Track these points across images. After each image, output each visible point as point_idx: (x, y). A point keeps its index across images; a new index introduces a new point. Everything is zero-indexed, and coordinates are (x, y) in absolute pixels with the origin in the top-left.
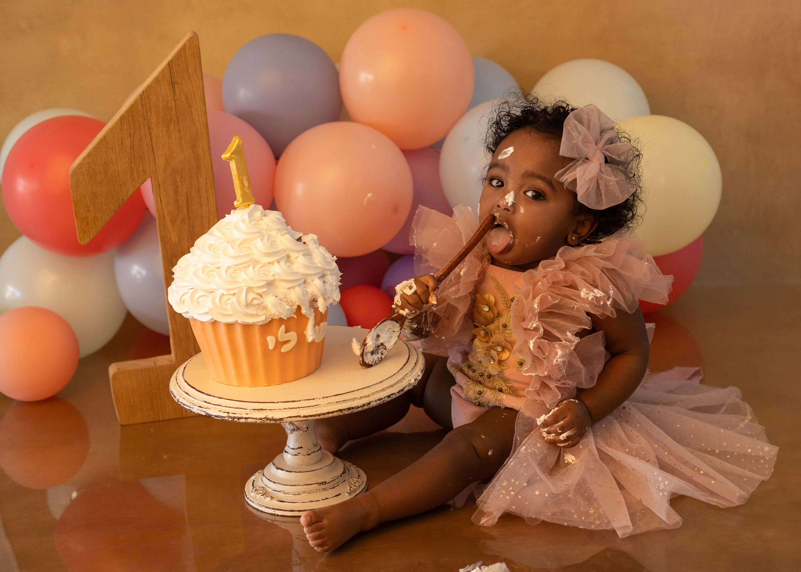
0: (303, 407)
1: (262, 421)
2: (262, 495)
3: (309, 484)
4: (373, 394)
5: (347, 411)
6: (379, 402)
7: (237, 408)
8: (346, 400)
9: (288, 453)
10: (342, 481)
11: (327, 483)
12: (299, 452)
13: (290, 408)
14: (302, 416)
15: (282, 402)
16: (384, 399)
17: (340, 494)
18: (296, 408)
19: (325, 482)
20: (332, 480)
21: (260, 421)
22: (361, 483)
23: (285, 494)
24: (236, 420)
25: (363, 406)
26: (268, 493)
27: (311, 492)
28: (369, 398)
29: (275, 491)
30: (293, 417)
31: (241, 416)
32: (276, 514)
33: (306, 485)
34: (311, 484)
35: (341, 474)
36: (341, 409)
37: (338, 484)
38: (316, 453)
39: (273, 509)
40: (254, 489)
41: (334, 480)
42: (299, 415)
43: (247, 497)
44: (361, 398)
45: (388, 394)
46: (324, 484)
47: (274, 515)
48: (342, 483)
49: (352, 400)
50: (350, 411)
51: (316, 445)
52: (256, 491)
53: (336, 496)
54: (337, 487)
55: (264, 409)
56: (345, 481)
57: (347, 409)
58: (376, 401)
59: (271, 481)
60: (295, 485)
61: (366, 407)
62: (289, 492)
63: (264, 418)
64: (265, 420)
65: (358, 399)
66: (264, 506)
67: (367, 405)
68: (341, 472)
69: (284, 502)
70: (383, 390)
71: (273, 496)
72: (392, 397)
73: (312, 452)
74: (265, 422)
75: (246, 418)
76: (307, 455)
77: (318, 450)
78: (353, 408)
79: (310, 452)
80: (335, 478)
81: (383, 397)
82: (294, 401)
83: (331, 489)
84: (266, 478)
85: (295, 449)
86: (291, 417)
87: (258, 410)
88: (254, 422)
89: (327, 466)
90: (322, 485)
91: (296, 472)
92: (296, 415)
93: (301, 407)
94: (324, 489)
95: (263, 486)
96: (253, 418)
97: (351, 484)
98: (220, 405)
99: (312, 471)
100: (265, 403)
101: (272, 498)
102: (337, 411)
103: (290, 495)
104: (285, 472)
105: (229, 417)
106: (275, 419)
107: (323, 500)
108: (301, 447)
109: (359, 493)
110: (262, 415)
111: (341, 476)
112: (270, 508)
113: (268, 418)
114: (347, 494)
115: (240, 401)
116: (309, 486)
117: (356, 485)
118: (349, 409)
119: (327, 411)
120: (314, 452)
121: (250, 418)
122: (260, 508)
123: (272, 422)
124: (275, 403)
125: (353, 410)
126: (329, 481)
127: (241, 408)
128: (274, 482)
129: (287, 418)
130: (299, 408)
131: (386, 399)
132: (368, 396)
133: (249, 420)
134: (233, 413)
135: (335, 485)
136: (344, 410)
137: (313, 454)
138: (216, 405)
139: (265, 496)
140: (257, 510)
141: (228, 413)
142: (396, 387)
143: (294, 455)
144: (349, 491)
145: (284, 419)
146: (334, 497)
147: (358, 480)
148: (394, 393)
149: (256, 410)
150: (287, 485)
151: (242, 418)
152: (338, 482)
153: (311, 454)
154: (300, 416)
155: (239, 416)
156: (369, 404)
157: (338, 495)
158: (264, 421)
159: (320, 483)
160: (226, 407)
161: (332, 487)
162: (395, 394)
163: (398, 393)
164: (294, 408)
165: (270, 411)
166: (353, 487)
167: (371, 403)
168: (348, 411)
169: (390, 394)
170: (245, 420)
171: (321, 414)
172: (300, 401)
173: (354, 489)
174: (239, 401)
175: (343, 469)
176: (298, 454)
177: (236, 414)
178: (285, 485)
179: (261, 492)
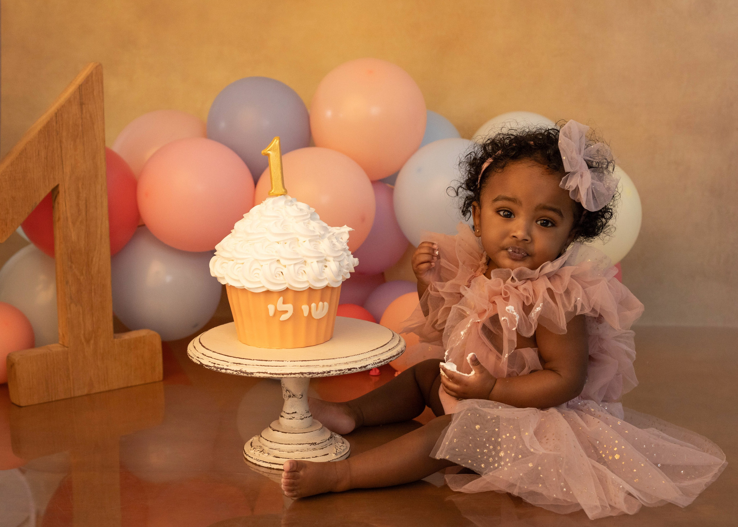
0: (272, 366)
1: (237, 373)
2: (260, 452)
3: (302, 444)
4: (336, 365)
5: (307, 375)
6: (339, 372)
7: (222, 361)
8: (309, 366)
9: (283, 417)
10: (329, 444)
11: (317, 444)
12: (294, 417)
13: (261, 366)
14: (268, 373)
15: (257, 360)
16: (344, 371)
17: (328, 454)
18: (266, 366)
19: (315, 443)
20: (321, 442)
21: (236, 373)
22: (345, 448)
23: (280, 451)
24: (219, 370)
25: (323, 373)
26: (265, 451)
27: (303, 451)
28: (331, 367)
29: (271, 449)
30: (261, 373)
31: (223, 367)
32: (272, 468)
33: (299, 444)
34: (303, 444)
35: (329, 439)
36: (303, 372)
37: (326, 446)
38: (308, 418)
39: (270, 463)
40: (253, 447)
41: (323, 442)
42: (266, 371)
43: (246, 454)
44: (323, 366)
45: (349, 368)
46: (315, 444)
47: (270, 468)
48: (329, 445)
49: (315, 366)
50: (311, 375)
51: (308, 412)
52: (255, 449)
53: (324, 455)
54: (325, 448)
55: (241, 363)
56: (332, 444)
57: (308, 373)
58: (336, 371)
59: (268, 441)
60: (289, 444)
61: (325, 374)
62: (284, 450)
63: (239, 371)
64: (240, 373)
65: (320, 367)
66: (262, 461)
67: (327, 373)
68: (329, 437)
69: (279, 458)
70: (347, 363)
71: (270, 453)
72: (353, 371)
73: (304, 417)
74: (240, 374)
75: (226, 369)
76: (300, 419)
77: (310, 416)
78: (313, 373)
79: (303, 417)
80: (323, 441)
81: (344, 369)
82: (266, 361)
83: (320, 449)
84: (264, 438)
85: (290, 414)
86: (259, 373)
87: (237, 364)
88: (232, 373)
89: (317, 430)
90: (313, 445)
91: (290, 433)
92: (264, 371)
93: (270, 366)
94: (314, 449)
95: (261, 445)
96: (231, 370)
97: (337, 447)
98: (211, 357)
99: (304, 433)
100: (244, 359)
101: (269, 454)
102: (298, 374)
103: (284, 453)
104: (281, 433)
105: (214, 367)
106: (247, 372)
107: (313, 457)
108: (296, 412)
109: (344, 455)
110: (238, 368)
111: (329, 440)
112: (267, 462)
113: (242, 371)
114: (334, 455)
115: (227, 356)
116: (302, 445)
117: (341, 448)
118: (310, 373)
119: (290, 372)
120: (306, 417)
121: (229, 369)
122: (258, 463)
123: (245, 375)
124: (251, 360)
125: (313, 375)
126: (319, 443)
127: (225, 361)
128: (271, 442)
129: (257, 373)
130: (268, 366)
131: (346, 371)
132: (331, 366)
133: (228, 371)
134: (218, 364)
135: (324, 447)
136: (306, 373)
137: (305, 419)
138: (209, 357)
139: (262, 452)
140: (255, 464)
141: (215, 364)
142: (359, 363)
143: (289, 419)
144: (336, 453)
145: (254, 374)
146: (322, 456)
147: (343, 445)
148: (355, 367)
149: (235, 363)
150: (282, 444)
151: (223, 369)
152: (326, 445)
153: (303, 419)
154: (267, 373)
155: (221, 367)
156: (329, 372)
157: (326, 455)
158: (238, 373)
159: (311, 444)
160: (215, 359)
161: (321, 448)
162: (357, 368)
163: (360, 368)
164: (265, 366)
165: (245, 365)
166: (339, 450)
167: (331, 372)
168: (309, 375)
169: (352, 367)
170: (225, 370)
171: (285, 373)
172: (271, 361)
173: (339, 451)
174: (225, 355)
175: (330, 435)
176: (292, 418)
177: (220, 365)
178: (281, 444)
179: (259, 449)
